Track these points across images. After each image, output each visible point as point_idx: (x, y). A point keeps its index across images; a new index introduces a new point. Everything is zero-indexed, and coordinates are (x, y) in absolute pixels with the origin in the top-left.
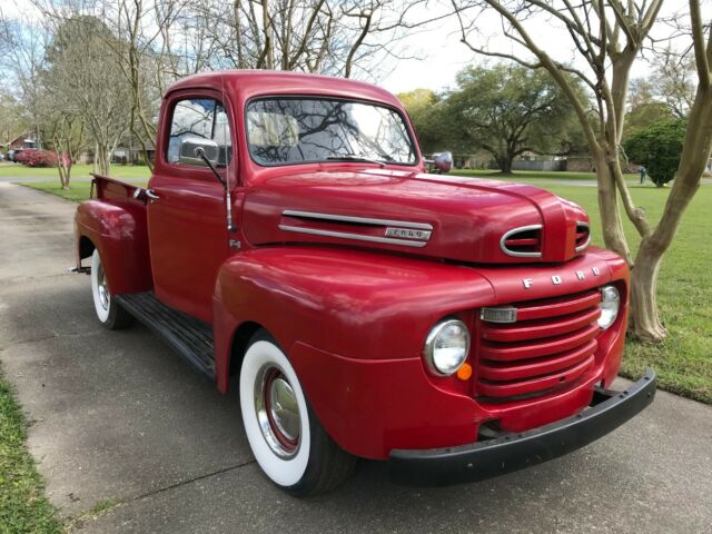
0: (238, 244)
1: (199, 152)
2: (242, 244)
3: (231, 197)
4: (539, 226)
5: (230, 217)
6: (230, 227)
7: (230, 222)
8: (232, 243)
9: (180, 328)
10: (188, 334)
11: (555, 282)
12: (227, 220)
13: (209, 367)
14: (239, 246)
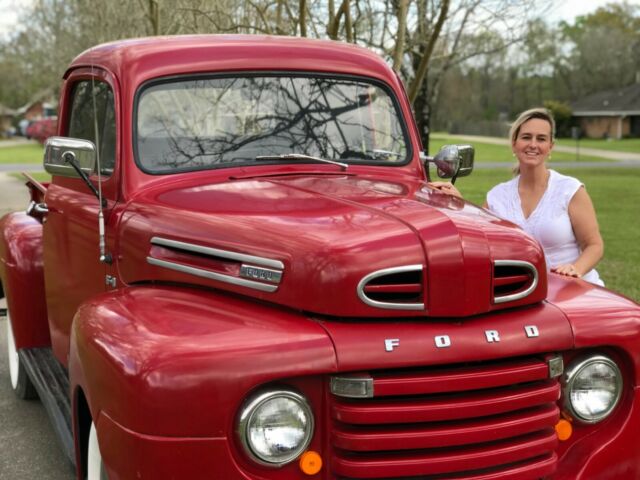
0: (114, 281)
1: (67, 157)
2: (118, 281)
4: (419, 267)
5: (102, 244)
6: (103, 258)
7: (103, 251)
8: (108, 279)
12: (99, 249)
14: (114, 284)
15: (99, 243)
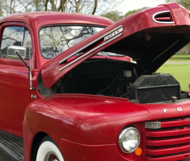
0: (35, 97)
1: (17, 53)
2: (37, 97)
3: (32, 74)
5: (31, 84)
6: (31, 88)
7: (31, 86)
8: (32, 96)
9: (6, 141)
10: (9, 143)
11: (179, 110)
13: (21, 158)
14: (35, 98)
15: (29, 83)
